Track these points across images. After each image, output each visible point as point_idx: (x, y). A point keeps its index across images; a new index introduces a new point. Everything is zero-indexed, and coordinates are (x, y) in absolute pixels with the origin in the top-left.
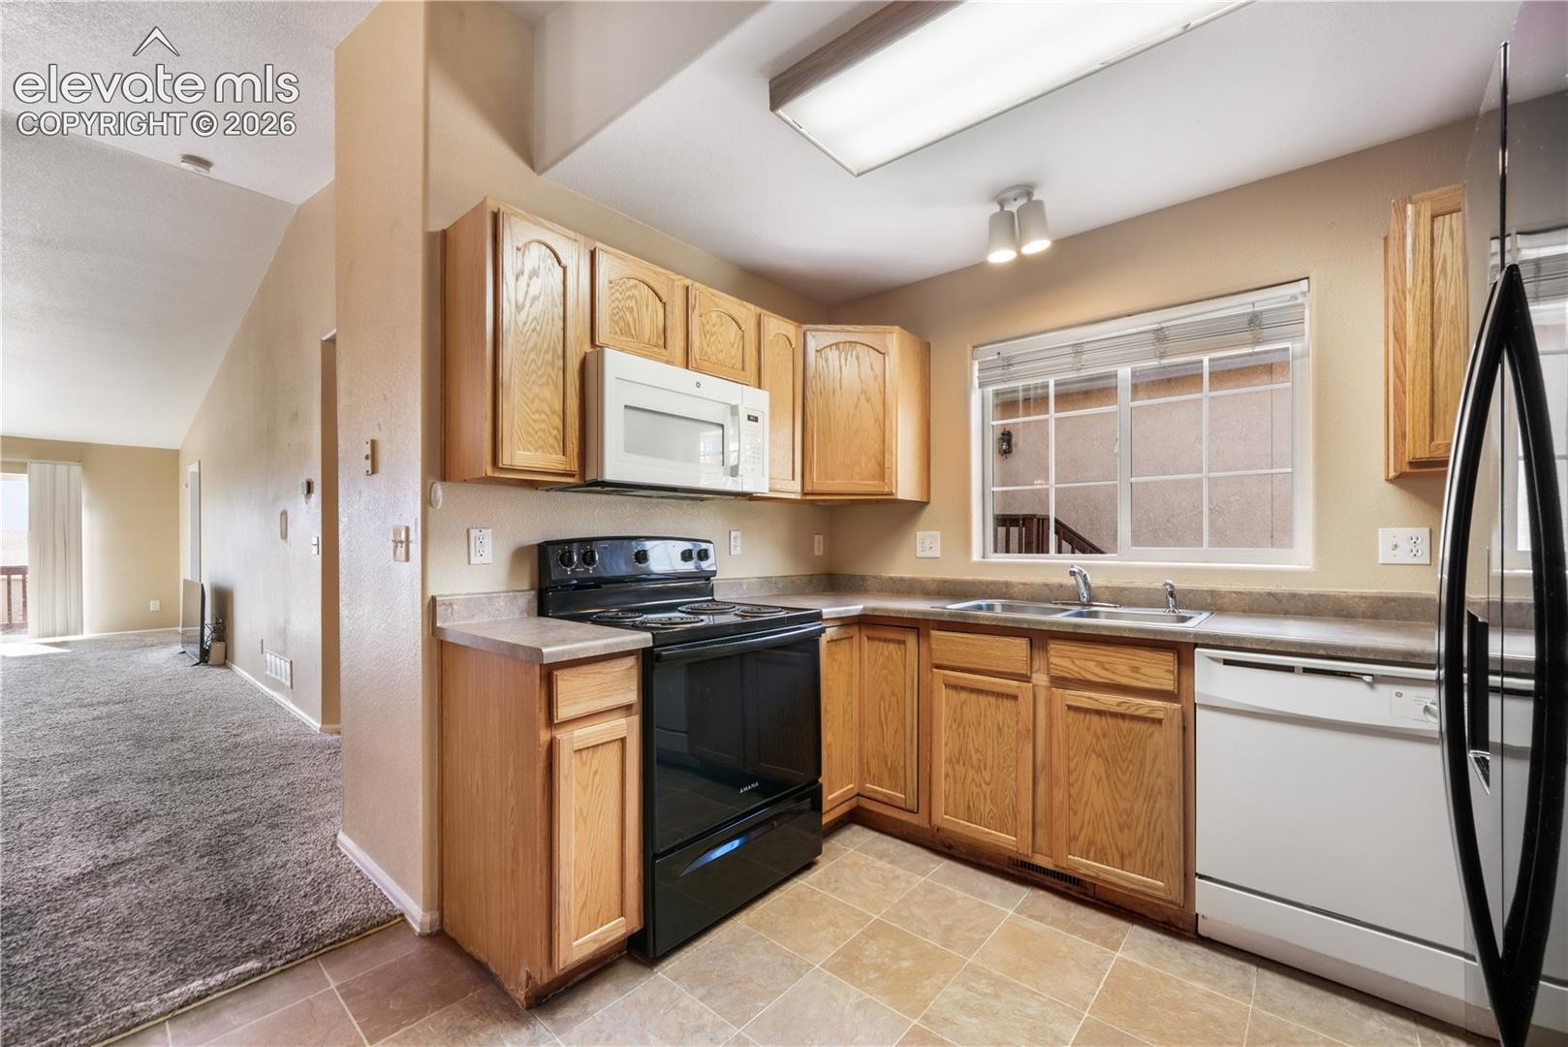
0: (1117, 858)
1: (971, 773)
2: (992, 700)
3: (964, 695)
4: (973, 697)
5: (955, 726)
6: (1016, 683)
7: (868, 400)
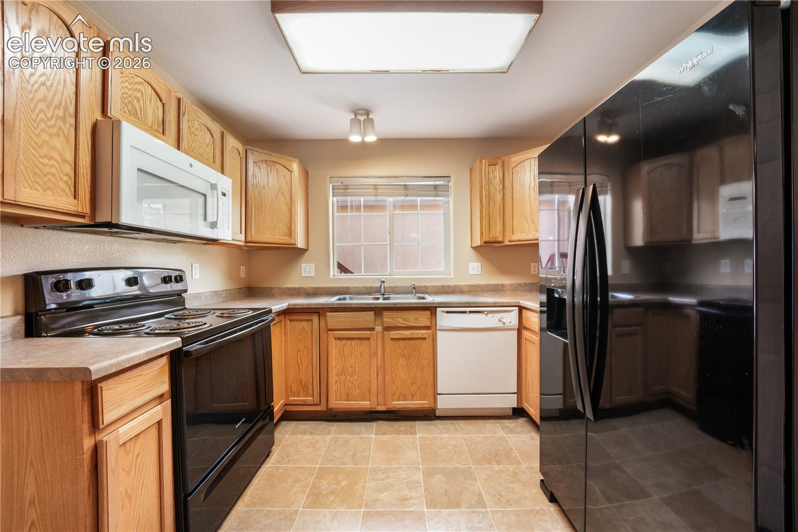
0: (411, 397)
1: (348, 377)
2: (358, 342)
3: (344, 342)
4: (349, 342)
5: (340, 357)
6: (369, 332)
7: (283, 194)
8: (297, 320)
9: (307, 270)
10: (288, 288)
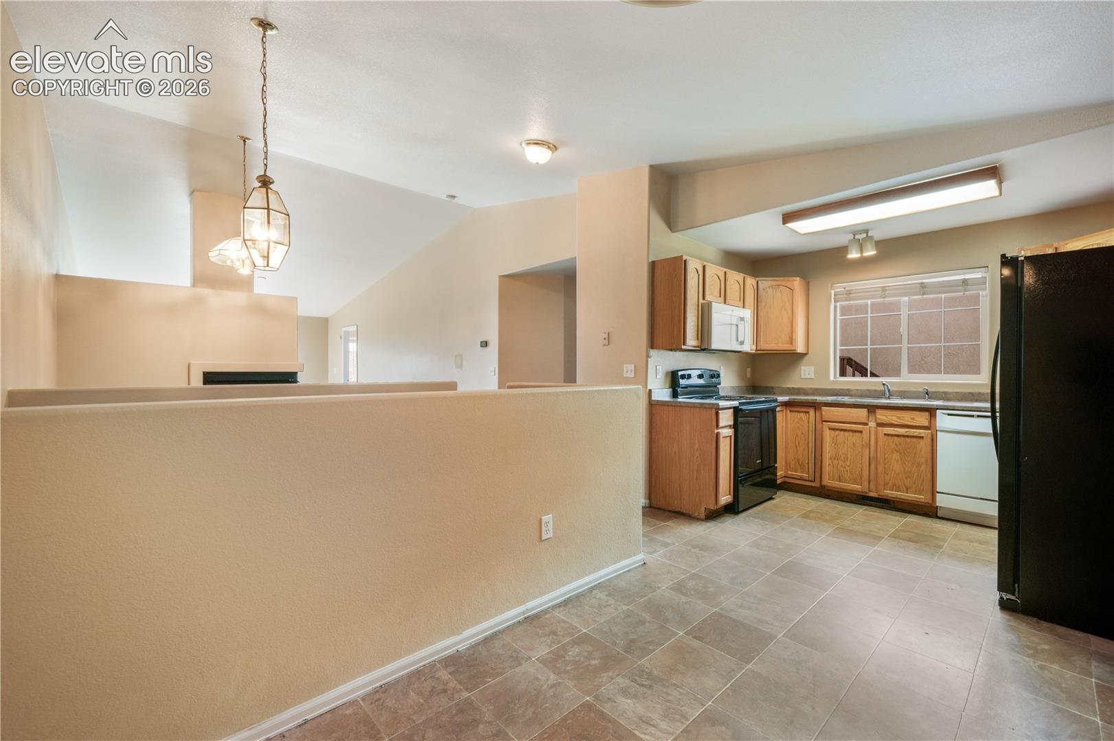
0: (905, 489)
1: (841, 463)
2: (851, 433)
3: (837, 432)
4: (842, 432)
5: (833, 445)
6: (862, 426)
7: (785, 310)
8: (796, 411)
9: (807, 373)
10: (788, 388)
